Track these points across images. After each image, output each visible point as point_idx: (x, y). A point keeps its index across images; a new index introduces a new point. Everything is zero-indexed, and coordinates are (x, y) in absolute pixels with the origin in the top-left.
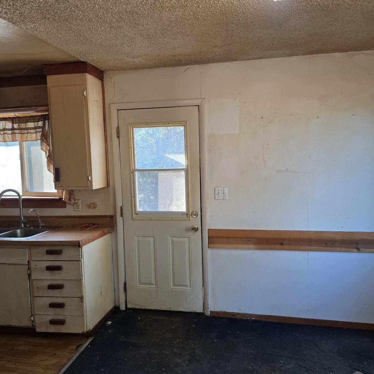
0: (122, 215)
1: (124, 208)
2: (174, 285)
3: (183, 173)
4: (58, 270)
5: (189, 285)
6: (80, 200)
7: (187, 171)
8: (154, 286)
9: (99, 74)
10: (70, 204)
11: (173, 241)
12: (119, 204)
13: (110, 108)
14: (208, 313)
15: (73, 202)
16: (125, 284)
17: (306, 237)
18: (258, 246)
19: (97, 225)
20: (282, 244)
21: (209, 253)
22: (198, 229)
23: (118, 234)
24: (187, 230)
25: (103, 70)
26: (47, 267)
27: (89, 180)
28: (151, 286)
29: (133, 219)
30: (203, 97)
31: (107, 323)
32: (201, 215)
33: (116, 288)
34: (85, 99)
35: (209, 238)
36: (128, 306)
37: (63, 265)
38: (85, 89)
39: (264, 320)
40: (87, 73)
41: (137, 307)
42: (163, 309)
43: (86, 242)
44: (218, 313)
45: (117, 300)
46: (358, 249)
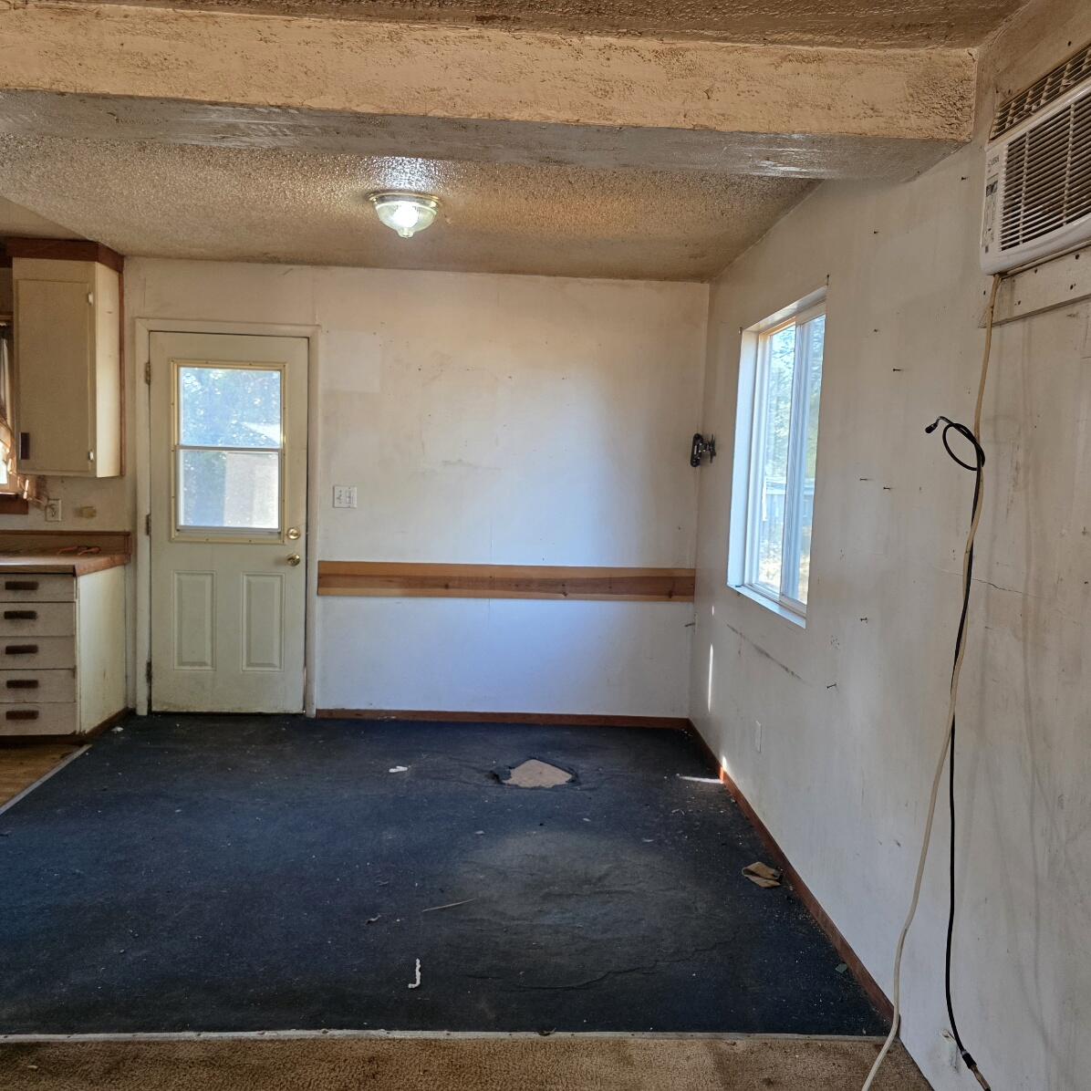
0: (148, 531)
1: (153, 518)
2: (249, 664)
3: (275, 457)
4: (30, 618)
5: (277, 662)
6: (60, 501)
7: (282, 454)
8: (209, 668)
9: (116, 261)
10: (38, 506)
11: (249, 583)
12: (144, 510)
13: (133, 325)
14: (312, 713)
15: (44, 502)
16: (149, 665)
17: (487, 574)
18: (407, 591)
19: (97, 549)
20: (447, 587)
21: (319, 604)
22: (298, 561)
23: (139, 567)
24: (278, 562)
25: (124, 254)
26: (6, 613)
27: (89, 457)
28: (203, 668)
29: (170, 540)
30: (317, 323)
31: (114, 730)
32: (307, 536)
33: (130, 673)
34: (91, 309)
35: (320, 577)
36: (154, 709)
37: (40, 610)
38: (92, 290)
39: (411, 718)
40: (99, 261)
41: (172, 710)
42: (226, 711)
43: (85, 569)
44: (330, 712)
45: (130, 696)
46: (565, 595)
